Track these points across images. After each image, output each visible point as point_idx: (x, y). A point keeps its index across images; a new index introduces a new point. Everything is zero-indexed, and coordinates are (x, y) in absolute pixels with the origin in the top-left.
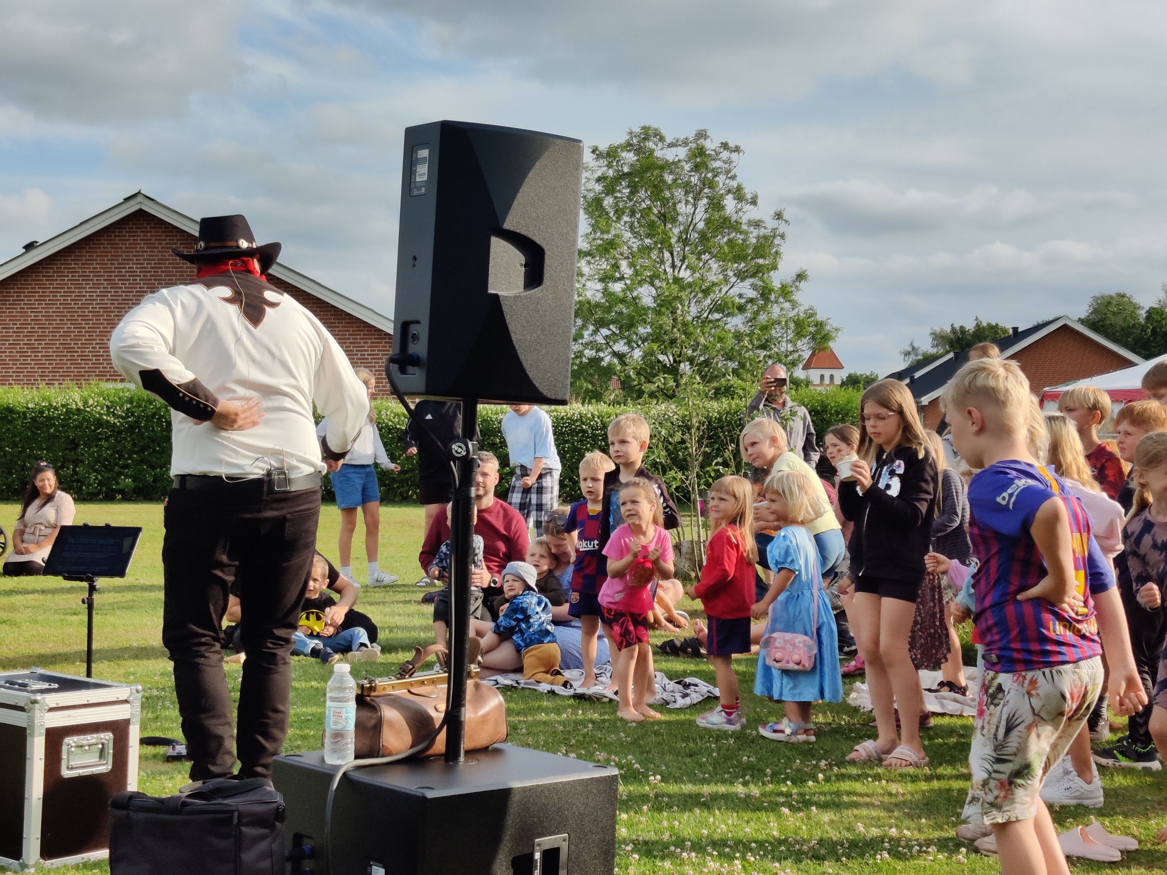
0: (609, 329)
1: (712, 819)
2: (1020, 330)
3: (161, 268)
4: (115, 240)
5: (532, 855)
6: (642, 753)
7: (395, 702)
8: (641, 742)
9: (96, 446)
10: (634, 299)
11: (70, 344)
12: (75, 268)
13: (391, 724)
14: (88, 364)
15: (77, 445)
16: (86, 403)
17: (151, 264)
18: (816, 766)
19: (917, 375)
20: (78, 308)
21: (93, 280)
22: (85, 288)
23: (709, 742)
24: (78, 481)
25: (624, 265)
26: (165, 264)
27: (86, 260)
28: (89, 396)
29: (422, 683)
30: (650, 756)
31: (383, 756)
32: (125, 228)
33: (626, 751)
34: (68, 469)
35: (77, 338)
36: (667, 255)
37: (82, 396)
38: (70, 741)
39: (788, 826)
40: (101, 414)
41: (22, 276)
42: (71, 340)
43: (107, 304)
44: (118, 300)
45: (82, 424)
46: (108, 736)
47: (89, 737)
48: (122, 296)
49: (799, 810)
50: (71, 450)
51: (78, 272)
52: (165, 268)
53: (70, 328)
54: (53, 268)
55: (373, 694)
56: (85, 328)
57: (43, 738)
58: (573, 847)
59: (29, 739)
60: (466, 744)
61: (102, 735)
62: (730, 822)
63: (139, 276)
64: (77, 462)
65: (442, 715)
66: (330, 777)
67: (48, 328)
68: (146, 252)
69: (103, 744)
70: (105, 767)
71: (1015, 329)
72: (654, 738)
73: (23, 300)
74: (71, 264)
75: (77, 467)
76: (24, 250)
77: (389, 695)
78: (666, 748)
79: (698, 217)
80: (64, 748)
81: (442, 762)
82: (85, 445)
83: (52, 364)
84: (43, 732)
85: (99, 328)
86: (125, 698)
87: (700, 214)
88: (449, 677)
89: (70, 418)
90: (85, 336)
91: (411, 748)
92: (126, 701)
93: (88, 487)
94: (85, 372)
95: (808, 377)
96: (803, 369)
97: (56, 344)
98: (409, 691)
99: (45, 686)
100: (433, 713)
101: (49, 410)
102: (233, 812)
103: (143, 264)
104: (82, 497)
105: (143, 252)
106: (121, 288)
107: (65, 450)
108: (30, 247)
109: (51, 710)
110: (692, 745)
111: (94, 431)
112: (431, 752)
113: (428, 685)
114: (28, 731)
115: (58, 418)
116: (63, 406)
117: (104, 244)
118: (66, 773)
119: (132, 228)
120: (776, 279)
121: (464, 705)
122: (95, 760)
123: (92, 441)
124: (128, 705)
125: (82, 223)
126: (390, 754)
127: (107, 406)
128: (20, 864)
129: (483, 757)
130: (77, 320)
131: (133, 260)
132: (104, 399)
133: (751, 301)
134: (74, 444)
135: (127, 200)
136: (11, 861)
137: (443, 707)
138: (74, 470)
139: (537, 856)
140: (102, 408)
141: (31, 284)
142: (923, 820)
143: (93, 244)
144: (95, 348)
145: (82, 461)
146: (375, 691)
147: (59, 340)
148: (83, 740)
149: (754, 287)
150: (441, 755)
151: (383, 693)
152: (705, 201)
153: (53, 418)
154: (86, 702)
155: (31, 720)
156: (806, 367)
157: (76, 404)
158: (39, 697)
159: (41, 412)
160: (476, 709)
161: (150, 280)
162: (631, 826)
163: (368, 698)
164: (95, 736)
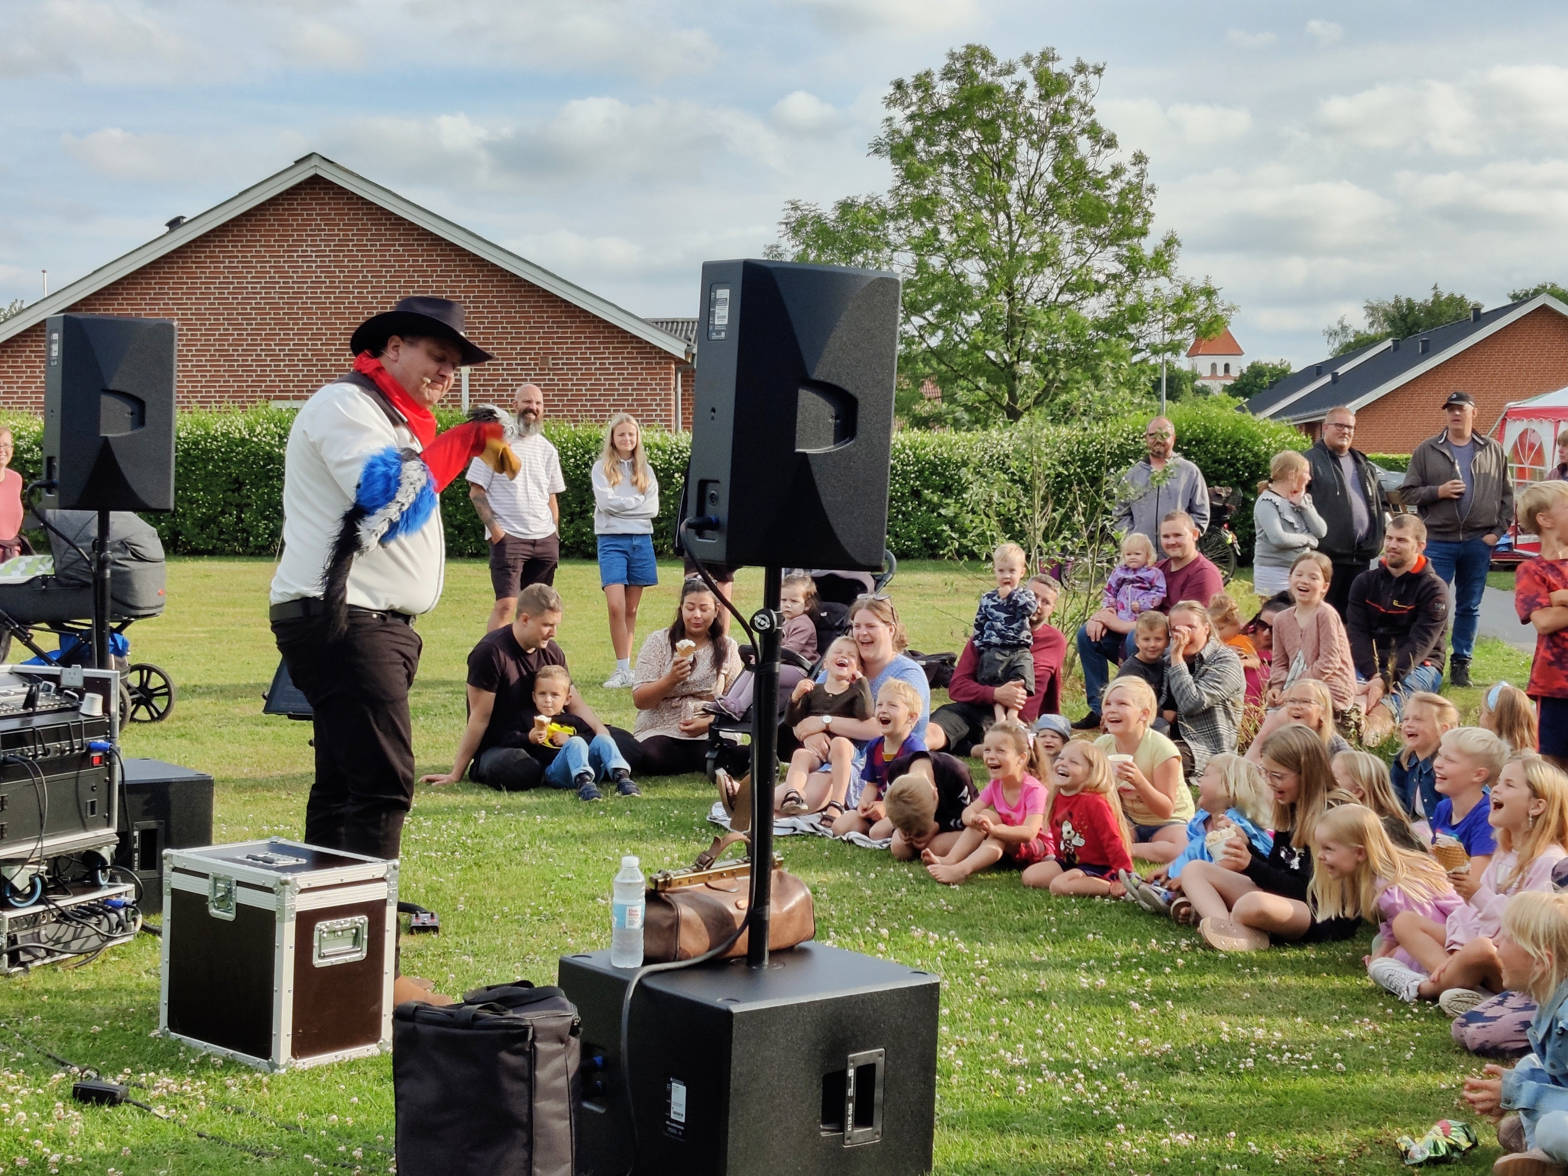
0: (925, 318)
1: (1048, 1016)
2: (1483, 311)
3: (343, 251)
4: (283, 215)
5: (845, 1072)
6: (966, 928)
7: (694, 900)
8: (966, 912)
9: (266, 486)
10: (957, 276)
11: (228, 350)
12: (232, 252)
13: (688, 923)
14: (251, 376)
15: (241, 485)
16: (252, 431)
17: (330, 246)
18: (1176, 947)
19: (1341, 370)
20: (238, 304)
21: (256, 267)
22: (246, 278)
23: (1047, 913)
24: (243, 531)
25: (944, 230)
26: (348, 246)
27: (247, 241)
28: (257, 422)
29: (721, 875)
30: (977, 931)
31: (680, 960)
32: (296, 199)
33: (948, 924)
34: (231, 515)
35: (236, 344)
36: (1002, 217)
37: (247, 422)
38: (320, 925)
39: (1139, 1024)
40: (272, 446)
41: (165, 263)
42: (229, 345)
43: (274, 298)
44: (288, 293)
45: (247, 457)
46: (362, 920)
47: (342, 921)
48: (293, 288)
49: (1152, 1004)
50: (233, 491)
51: (237, 257)
52: (349, 251)
53: (228, 330)
54: (205, 252)
55: (668, 889)
56: (246, 329)
57: (293, 924)
58: (889, 1063)
59: (278, 925)
60: (771, 943)
61: (356, 918)
62: (1070, 1019)
63: (316, 262)
64: (241, 508)
65: (745, 912)
66: (625, 984)
67: (201, 330)
68: (324, 230)
69: (357, 929)
70: (359, 955)
71: (1477, 310)
72: (980, 906)
73: (168, 294)
74: (227, 246)
75: (242, 512)
76: (167, 229)
77: (686, 891)
78: (996, 920)
79: (1043, 167)
80: (316, 934)
81: (743, 967)
82: (252, 484)
83: (205, 376)
84: (294, 916)
85: (265, 329)
86: (381, 876)
87: (1047, 162)
88: (752, 867)
89: (232, 451)
90: (247, 340)
91: (709, 950)
92: (382, 879)
93: (256, 539)
94: (247, 386)
95: (1194, 368)
96: (1188, 356)
97: (210, 351)
98: (707, 885)
99: (291, 861)
100: (732, 910)
101: (206, 442)
102: (526, 1028)
103: (320, 246)
104: (249, 550)
105: (319, 230)
106: (292, 277)
107: (225, 491)
108: (175, 224)
109: (302, 891)
110: (1026, 916)
111: (264, 466)
112: (731, 953)
113: (727, 877)
114: (277, 916)
115: (218, 449)
116: (223, 434)
117: (269, 220)
118: (318, 962)
119: (305, 199)
120: (1148, 246)
121: (768, 903)
122: (349, 947)
123: (261, 480)
124: (385, 884)
125: (241, 194)
126: (688, 957)
127: (280, 435)
128: (269, 1064)
129: (787, 959)
130: (237, 319)
131: (306, 241)
132: (276, 426)
133: (1115, 277)
134: (238, 484)
135: (298, 162)
136: (258, 1060)
137: (744, 903)
138: (239, 517)
139: (851, 1073)
140: (273, 438)
141: (177, 273)
142: (1299, 1019)
143: (256, 220)
144: (260, 355)
145: (249, 505)
146: (670, 886)
147: (214, 345)
148: (337, 924)
149: (1119, 259)
150: (742, 957)
151: (678, 888)
152: (1052, 144)
153: (211, 451)
154: (339, 882)
155: (281, 902)
156: (1192, 354)
157: (240, 432)
158: (289, 877)
159: (196, 443)
160: (780, 904)
161: (330, 267)
162: (954, 1022)
163: (663, 894)
164: (349, 919)
